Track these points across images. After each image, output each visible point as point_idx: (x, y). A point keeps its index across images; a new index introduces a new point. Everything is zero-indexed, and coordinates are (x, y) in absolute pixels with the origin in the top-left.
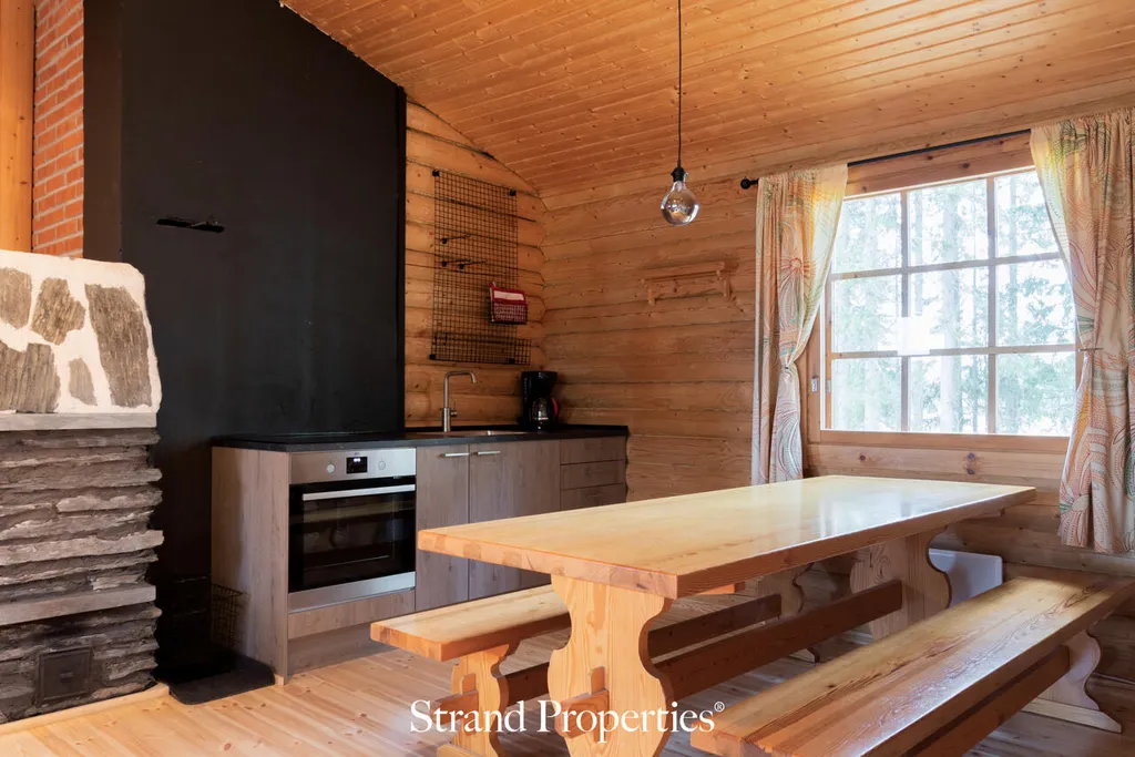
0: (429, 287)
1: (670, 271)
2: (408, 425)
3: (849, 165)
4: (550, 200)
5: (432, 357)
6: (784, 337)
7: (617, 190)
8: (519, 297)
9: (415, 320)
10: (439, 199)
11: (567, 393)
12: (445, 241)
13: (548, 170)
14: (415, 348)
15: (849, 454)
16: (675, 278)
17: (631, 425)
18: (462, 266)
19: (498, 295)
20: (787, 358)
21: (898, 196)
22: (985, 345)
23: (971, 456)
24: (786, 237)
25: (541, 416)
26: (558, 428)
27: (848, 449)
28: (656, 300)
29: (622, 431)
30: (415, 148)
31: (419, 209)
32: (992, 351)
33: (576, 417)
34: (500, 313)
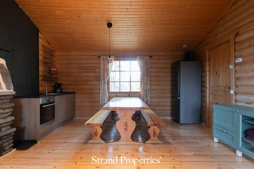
0: (42, 67)
1: (85, 68)
2: (40, 93)
3: (115, 57)
4: (57, 53)
5: (43, 80)
6: (105, 79)
7: (73, 54)
8: (55, 70)
9: (40, 73)
10: (44, 51)
11: (62, 87)
12: (45, 59)
13: (61, 48)
14: (41, 78)
15: (114, 95)
16: (85, 69)
17: (76, 92)
18: (47, 64)
19: (52, 69)
20: (106, 82)
21: (119, 62)
22: (130, 81)
23: (130, 94)
24: (106, 65)
25: (59, 91)
26: (62, 93)
27: (114, 94)
28: (81, 72)
29: (75, 93)
30: (40, 40)
31: (41, 52)
32: (130, 82)
33: (64, 91)
34: (53, 72)
